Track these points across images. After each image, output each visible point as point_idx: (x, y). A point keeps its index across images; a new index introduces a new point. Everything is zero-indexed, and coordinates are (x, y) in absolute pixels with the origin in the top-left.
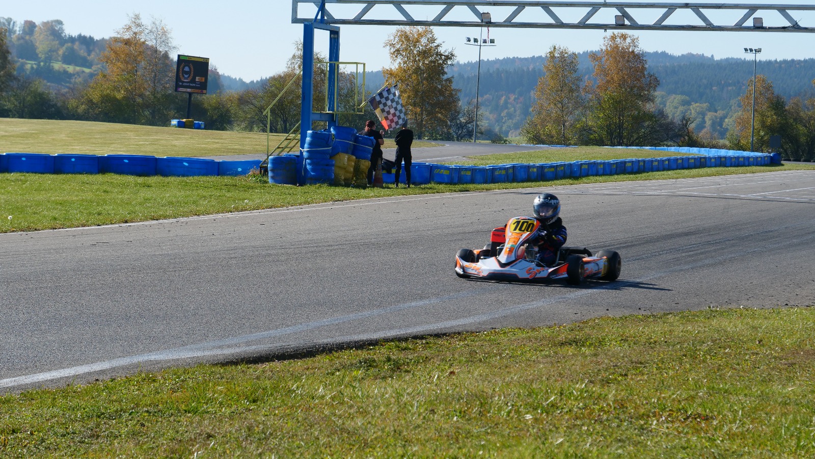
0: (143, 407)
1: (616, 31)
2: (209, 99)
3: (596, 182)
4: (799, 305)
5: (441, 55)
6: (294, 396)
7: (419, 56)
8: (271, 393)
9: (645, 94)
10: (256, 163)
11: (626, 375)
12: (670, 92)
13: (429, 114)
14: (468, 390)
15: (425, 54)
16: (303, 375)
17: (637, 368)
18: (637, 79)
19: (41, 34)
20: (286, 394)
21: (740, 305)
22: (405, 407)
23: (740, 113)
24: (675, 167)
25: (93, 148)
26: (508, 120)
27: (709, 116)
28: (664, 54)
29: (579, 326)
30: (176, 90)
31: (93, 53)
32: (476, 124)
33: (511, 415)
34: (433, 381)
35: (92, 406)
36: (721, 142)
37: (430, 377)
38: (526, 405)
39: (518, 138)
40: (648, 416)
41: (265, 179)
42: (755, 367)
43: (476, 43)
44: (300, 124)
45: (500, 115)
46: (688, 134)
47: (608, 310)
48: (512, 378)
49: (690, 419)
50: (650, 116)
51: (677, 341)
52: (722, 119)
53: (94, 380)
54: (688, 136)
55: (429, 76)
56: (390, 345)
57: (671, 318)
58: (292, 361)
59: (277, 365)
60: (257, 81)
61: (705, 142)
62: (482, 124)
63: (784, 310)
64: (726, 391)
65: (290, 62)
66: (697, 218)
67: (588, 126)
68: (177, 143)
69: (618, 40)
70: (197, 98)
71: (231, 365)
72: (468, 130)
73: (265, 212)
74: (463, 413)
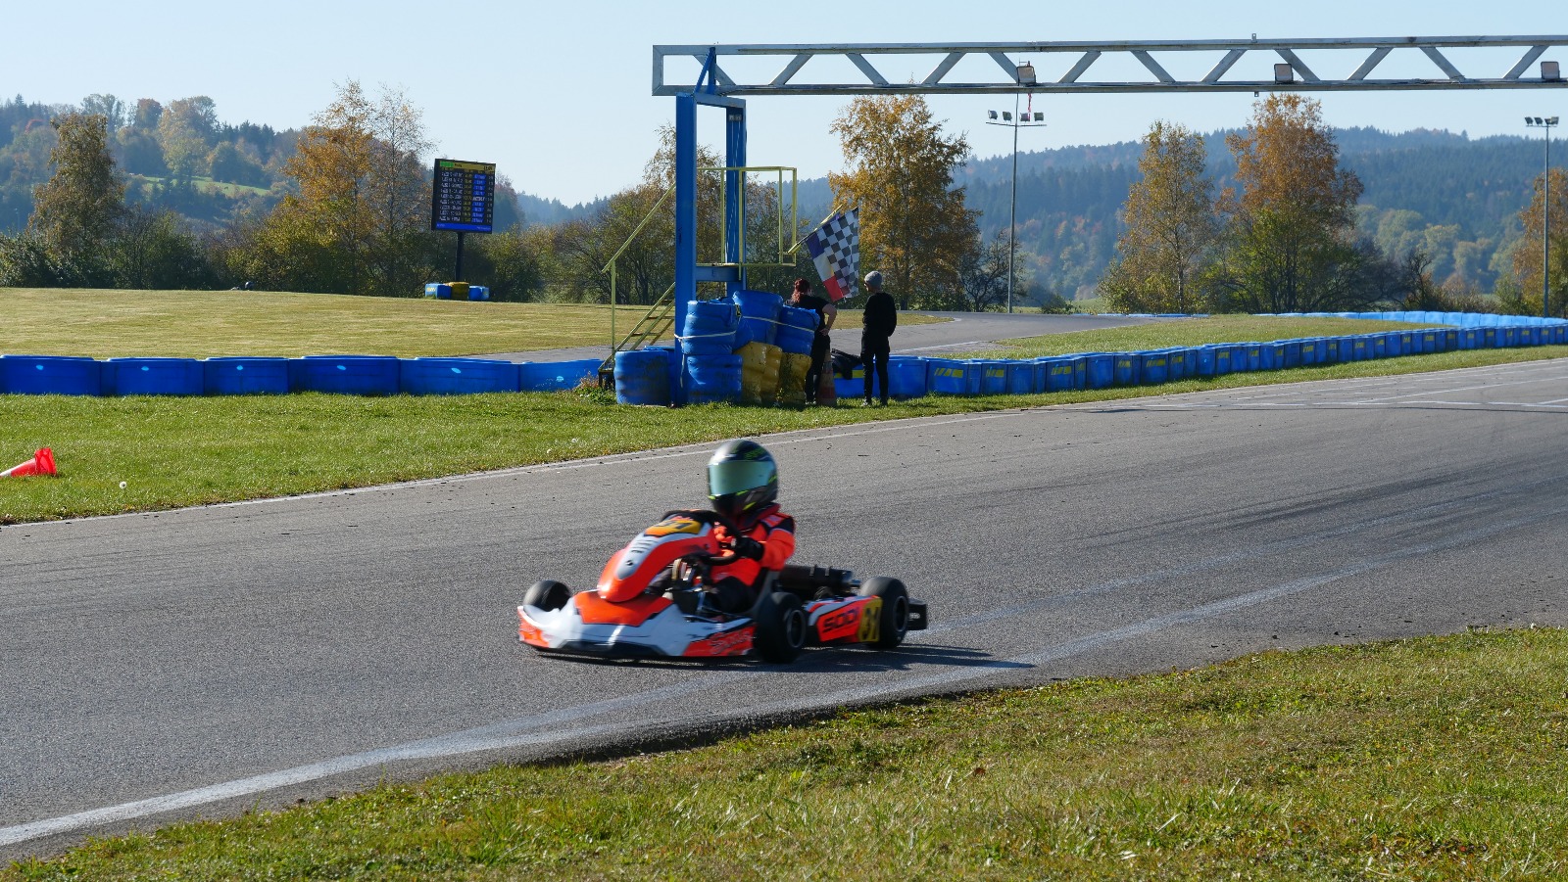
0: (391, 853)
1: (1277, 94)
2: (496, 242)
3: (1247, 383)
5: (941, 146)
6: (679, 825)
7: (898, 149)
8: (635, 820)
9: (1336, 211)
10: (592, 365)
11: (1313, 767)
12: (1384, 205)
13: (920, 258)
14: (1011, 805)
15: (910, 144)
16: (695, 783)
17: (1333, 753)
18: (1321, 183)
19: (171, 123)
20: (663, 821)
21: (1529, 623)
22: (892, 841)
23: (1520, 241)
24: (1399, 350)
25: (277, 343)
26: (1074, 266)
27: (1461, 249)
28: (1371, 132)
29: (1220, 672)
30: (434, 227)
31: (272, 159)
32: (1013, 277)
33: (1094, 852)
34: (944, 787)
35: (293, 854)
36: (1487, 299)
37: (938, 779)
38: (1123, 831)
39: (1093, 301)
40: (1358, 849)
41: (609, 395)
42: (1561, 746)
43: (1008, 122)
44: (674, 289)
45: (1058, 256)
46: (1422, 285)
47: (1275, 637)
48: (1094, 779)
49: (1439, 852)
50: (1348, 254)
51: (1410, 696)
52: (1487, 254)
53: (297, 799)
54: (1422, 289)
55: (920, 186)
56: (858, 718)
57: (1396, 651)
58: (672, 753)
59: (643, 762)
60: (589, 205)
61: (1455, 299)
62: (1024, 275)
64: (1506, 795)
65: (651, 167)
66: (1443, 451)
67: (1226, 275)
68: (438, 329)
69: (1282, 109)
70: (474, 239)
71: (557, 766)
72: (997, 289)
73: (611, 461)
74: (1002, 851)
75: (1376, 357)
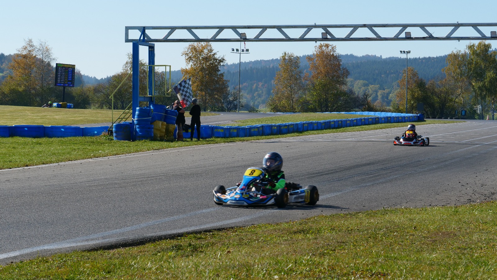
1: (322, 43)
2: (75, 90)
3: (313, 134)
4: (438, 205)
5: (216, 60)
6: (133, 269)
7: (203, 60)
8: (119, 267)
9: (341, 80)
10: (105, 128)
12: (356, 79)
13: (210, 95)
14: (239, 262)
15: (206, 59)
16: (138, 256)
17: (341, 246)
18: (336, 71)
20: (128, 268)
21: (402, 206)
22: (201, 273)
23: (399, 90)
24: (360, 124)
25: (6, 122)
26: (258, 98)
27: (380, 93)
28: (352, 56)
29: (305, 222)
30: (56, 85)
31: (4, 64)
32: (239, 101)
33: (265, 276)
34: (217, 257)
35: (9, 278)
36: (388, 107)
37: (216, 255)
38: (274, 270)
39: (264, 109)
40: (349, 275)
41: (111, 137)
42: (413, 243)
43: (238, 52)
44: (132, 104)
45: (253, 95)
46: (368, 104)
47: (322, 211)
48: (265, 254)
49: (374, 276)
50: (345, 94)
51: (365, 229)
52: (388, 94)
53: (11, 262)
54: (368, 105)
55: (210, 72)
56: (190, 236)
57: (360, 215)
58: (131, 247)
59: (122, 250)
60: (105, 78)
61: (378, 108)
62: (243, 101)
63: (429, 208)
64: (395, 258)
65: (125, 66)
66: (375, 154)
67: (307, 100)
68: (57, 117)
69: (324, 48)
70: (68, 89)
71: (94, 251)
72: (234, 105)
73: (111, 158)
74: (236, 276)
75: (353, 126)
